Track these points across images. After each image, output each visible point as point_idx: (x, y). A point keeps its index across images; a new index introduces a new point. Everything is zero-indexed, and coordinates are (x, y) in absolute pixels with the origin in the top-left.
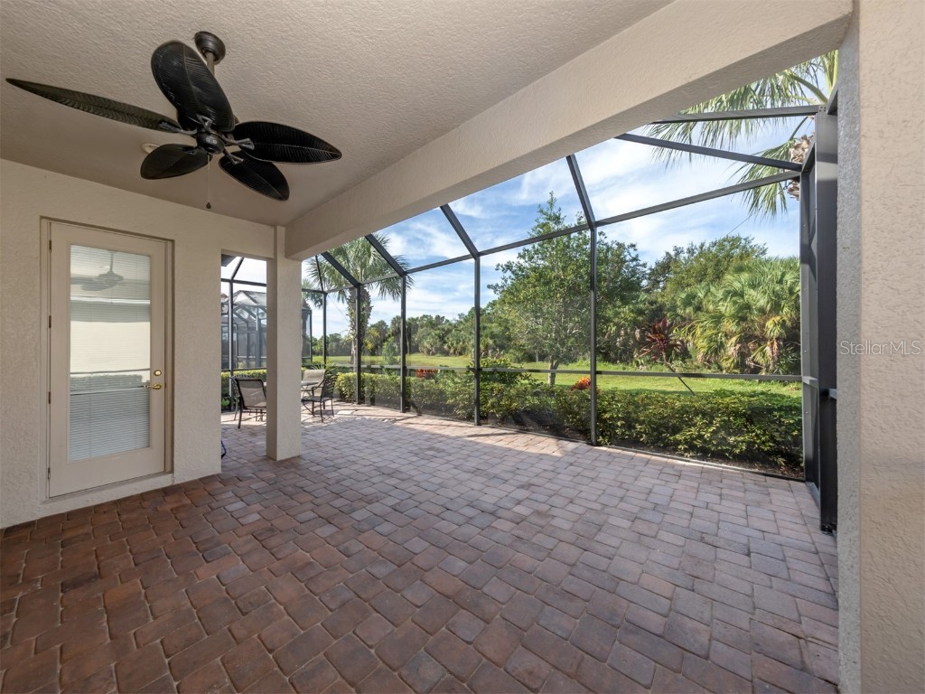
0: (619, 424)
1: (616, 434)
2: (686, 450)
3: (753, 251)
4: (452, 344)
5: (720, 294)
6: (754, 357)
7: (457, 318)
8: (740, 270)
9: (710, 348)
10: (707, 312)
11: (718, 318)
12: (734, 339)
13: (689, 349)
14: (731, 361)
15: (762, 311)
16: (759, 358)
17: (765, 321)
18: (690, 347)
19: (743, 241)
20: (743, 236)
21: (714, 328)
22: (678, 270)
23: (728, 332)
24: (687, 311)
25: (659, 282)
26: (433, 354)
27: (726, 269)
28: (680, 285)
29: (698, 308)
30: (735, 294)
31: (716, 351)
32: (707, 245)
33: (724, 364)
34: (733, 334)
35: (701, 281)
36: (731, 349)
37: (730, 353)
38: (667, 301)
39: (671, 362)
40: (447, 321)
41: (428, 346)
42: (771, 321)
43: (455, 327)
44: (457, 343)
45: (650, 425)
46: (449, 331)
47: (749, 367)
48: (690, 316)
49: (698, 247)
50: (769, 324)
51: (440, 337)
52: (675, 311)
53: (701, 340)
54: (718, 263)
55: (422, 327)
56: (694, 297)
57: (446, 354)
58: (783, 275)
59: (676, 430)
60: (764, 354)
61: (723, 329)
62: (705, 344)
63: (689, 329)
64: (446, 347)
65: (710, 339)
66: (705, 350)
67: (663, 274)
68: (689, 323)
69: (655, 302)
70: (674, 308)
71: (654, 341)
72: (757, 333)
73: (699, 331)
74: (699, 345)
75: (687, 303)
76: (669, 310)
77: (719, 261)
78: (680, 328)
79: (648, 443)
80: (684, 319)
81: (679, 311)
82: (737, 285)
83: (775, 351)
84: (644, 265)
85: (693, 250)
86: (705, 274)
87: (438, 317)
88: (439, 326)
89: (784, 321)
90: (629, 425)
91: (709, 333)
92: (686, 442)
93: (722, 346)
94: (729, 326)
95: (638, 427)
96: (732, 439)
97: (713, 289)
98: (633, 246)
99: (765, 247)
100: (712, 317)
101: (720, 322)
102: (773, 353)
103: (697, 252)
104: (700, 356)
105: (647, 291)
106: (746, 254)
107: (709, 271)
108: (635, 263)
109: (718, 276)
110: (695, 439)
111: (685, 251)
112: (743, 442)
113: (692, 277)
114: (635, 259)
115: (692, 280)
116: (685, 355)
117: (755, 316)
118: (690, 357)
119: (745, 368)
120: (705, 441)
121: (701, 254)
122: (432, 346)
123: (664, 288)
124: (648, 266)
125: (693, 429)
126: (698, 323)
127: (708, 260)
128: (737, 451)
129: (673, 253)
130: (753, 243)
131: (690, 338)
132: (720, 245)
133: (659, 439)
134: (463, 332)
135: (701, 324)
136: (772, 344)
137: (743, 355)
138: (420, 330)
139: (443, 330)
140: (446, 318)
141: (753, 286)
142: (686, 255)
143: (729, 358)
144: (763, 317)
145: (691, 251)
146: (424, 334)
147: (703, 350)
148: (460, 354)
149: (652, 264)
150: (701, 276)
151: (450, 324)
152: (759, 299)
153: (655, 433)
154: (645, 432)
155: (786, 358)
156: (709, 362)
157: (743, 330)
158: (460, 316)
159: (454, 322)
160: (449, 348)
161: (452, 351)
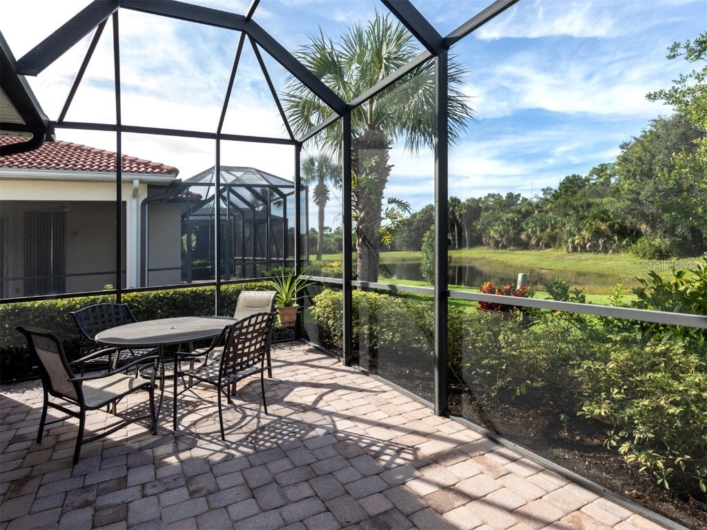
4: (534, 232)
7: (541, 195)
26: (504, 247)
40: (525, 200)
41: (497, 236)
44: (542, 230)
51: (513, 222)
55: (487, 209)
57: (525, 246)
64: (523, 237)
87: (510, 196)
88: (513, 208)
122: (502, 236)
134: (550, 214)
138: (484, 214)
139: (519, 212)
140: (524, 195)
146: (491, 219)
148: (548, 246)
151: (530, 204)
158: (545, 191)
159: (535, 200)
160: (529, 237)
161: (533, 242)
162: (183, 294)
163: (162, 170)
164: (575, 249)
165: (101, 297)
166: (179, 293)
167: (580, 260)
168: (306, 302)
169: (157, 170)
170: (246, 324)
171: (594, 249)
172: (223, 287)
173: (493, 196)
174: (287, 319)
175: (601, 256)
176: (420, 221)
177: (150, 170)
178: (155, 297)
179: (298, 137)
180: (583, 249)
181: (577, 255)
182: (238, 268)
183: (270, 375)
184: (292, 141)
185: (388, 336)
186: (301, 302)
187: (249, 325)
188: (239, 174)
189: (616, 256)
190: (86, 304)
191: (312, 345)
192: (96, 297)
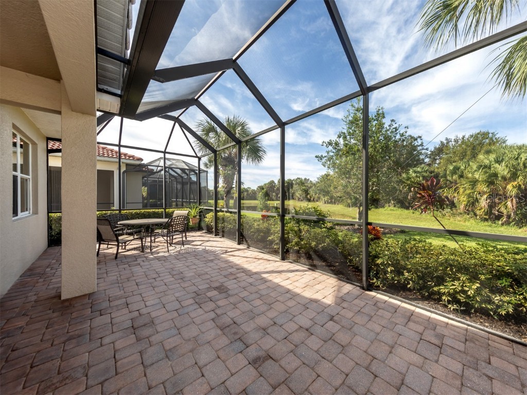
0: (389, 270)
1: (387, 278)
2: (449, 302)
3: (498, 142)
4: (312, 195)
5: (475, 167)
6: (499, 209)
7: (317, 180)
8: (488, 152)
9: (469, 201)
10: (467, 178)
11: (474, 183)
12: (485, 196)
13: (455, 202)
14: (483, 210)
15: (504, 178)
16: (503, 209)
17: (506, 185)
18: (456, 201)
19: (490, 135)
20: (491, 131)
21: (472, 189)
22: (448, 152)
23: (481, 191)
24: (454, 177)
25: (436, 159)
26: (302, 201)
27: (480, 151)
28: (449, 161)
29: (461, 176)
30: (485, 167)
31: (473, 204)
32: (467, 137)
33: (478, 212)
34: (484, 193)
35: (463, 159)
36: (484, 202)
37: (483, 205)
38: (441, 171)
39: (443, 210)
40: (311, 181)
41: (299, 196)
42: (511, 185)
43: (314, 185)
44: (315, 195)
45: (416, 274)
46: (311, 187)
47: (494, 214)
48: (456, 181)
49: (461, 138)
50: (509, 187)
51: (305, 191)
52: (446, 177)
53: (463, 197)
54: (474, 148)
55: (296, 184)
56: (458, 168)
57: (309, 200)
58: (519, 155)
59: (441, 281)
60: (506, 207)
61: (477, 190)
62: (465, 199)
63: (455, 189)
64: (308, 196)
65: (469, 196)
66: (466, 203)
67: (438, 155)
68: (455, 186)
69: (433, 172)
70: (445, 176)
71: (423, 196)
72: (501, 193)
73: (461, 190)
74: (462, 200)
75: (454, 172)
76: (442, 177)
77: (474, 146)
78: (449, 188)
79: (414, 289)
80: (451, 183)
81: (449, 178)
82: (487, 162)
83: (514, 205)
84: (427, 149)
85: (458, 140)
86: (465, 155)
87: (306, 179)
88: (306, 184)
89: (520, 185)
90: (399, 271)
91: (468, 192)
92: (449, 294)
93: (477, 200)
94: (482, 187)
95: (406, 274)
96: (496, 298)
97: (471, 163)
98: (420, 137)
99: (506, 139)
100: (470, 182)
101: (475, 185)
102: (513, 206)
103: (460, 142)
104: (462, 207)
105: (429, 165)
106: (492, 142)
107: (469, 153)
108: (421, 148)
109: (474, 156)
110: (458, 293)
111: (453, 140)
112: (509, 303)
113: (457, 156)
114: (422, 145)
115: (457, 158)
116: (453, 205)
117: (499, 181)
118: (456, 207)
119: (492, 216)
120: (468, 297)
121: (463, 142)
122: (301, 196)
123: (440, 163)
124: (430, 149)
125: (456, 283)
126: (461, 185)
127: (467, 146)
128: (504, 313)
129: (445, 142)
130: (497, 136)
131: (456, 195)
132: (476, 137)
133: (424, 287)
134: (319, 188)
135: (462, 186)
136: (512, 200)
137: (491, 206)
138: (295, 186)
139: (308, 186)
140: (310, 179)
141: (498, 161)
142: (453, 143)
143: (481, 209)
144: (505, 182)
145: (456, 141)
146: (297, 188)
147: (464, 203)
148: (317, 201)
149: (432, 148)
150: (463, 156)
151: (312, 184)
152: (502, 170)
153: (421, 282)
154: (411, 279)
155: (521, 210)
156: (468, 210)
157: (492, 190)
159: (314, 182)
160: (311, 197)
161: (312, 199)
162: (149, 212)
163: (134, 158)
164: (325, 203)
165: (109, 212)
166: (147, 212)
167: (326, 207)
168: (202, 216)
169: (131, 158)
170: (176, 218)
171: (331, 203)
172: (167, 210)
173: (299, 179)
174: (194, 222)
175: (333, 205)
176: (268, 187)
177: (127, 158)
178: (135, 213)
179: (199, 155)
180: (328, 203)
181: (326, 205)
182: (174, 204)
183: (186, 239)
184: (197, 157)
185: (230, 226)
186: (200, 216)
187: (177, 219)
188: (174, 162)
189: (338, 206)
190: (102, 215)
191: (204, 231)
192: (107, 212)
